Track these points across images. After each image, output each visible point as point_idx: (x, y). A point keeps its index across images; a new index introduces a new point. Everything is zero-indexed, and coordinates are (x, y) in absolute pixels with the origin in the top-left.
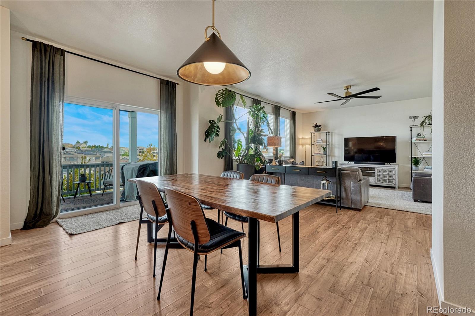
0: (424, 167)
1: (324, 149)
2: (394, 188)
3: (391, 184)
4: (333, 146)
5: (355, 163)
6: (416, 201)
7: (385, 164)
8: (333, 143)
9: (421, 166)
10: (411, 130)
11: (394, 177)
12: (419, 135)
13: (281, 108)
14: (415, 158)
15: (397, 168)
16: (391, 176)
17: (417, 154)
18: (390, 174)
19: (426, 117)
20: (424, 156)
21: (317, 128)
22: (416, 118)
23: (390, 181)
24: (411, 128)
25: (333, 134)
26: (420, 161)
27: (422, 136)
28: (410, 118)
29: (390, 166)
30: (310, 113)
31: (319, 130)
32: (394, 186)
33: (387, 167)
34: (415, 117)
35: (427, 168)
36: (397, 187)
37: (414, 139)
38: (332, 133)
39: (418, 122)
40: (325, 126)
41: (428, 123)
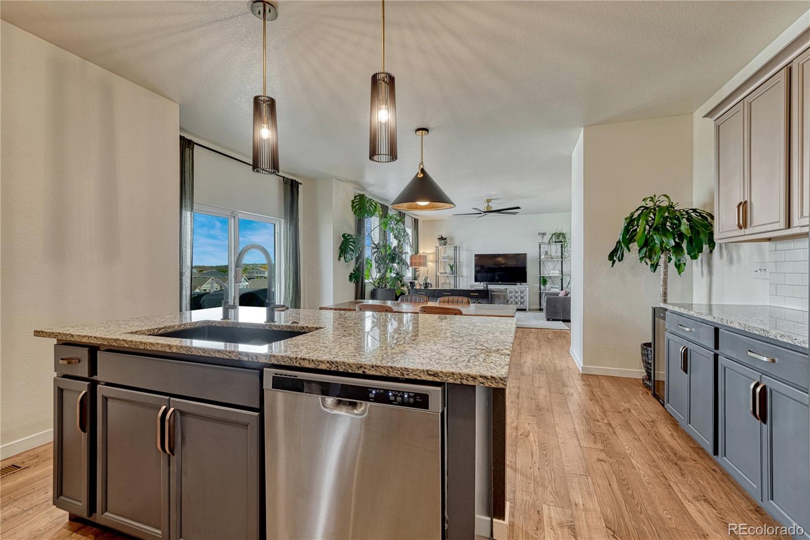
0: (550, 286)
1: (451, 267)
2: (525, 310)
3: (522, 307)
4: (461, 264)
6: (548, 320)
7: (516, 285)
8: (461, 260)
9: (548, 286)
10: (540, 248)
11: (525, 299)
12: (547, 253)
13: (406, 216)
14: (543, 277)
15: (528, 289)
16: (522, 298)
17: (545, 274)
18: (522, 295)
19: (553, 234)
20: (551, 275)
21: (443, 241)
22: (544, 234)
23: (522, 303)
24: (540, 245)
25: (461, 249)
26: (548, 280)
27: (549, 254)
28: (539, 234)
29: (521, 286)
30: (433, 220)
31: (445, 244)
32: (525, 308)
33: (518, 287)
35: (553, 288)
36: (527, 309)
37: (543, 257)
38: (459, 247)
39: (546, 239)
40: (452, 239)
41: (554, 240)
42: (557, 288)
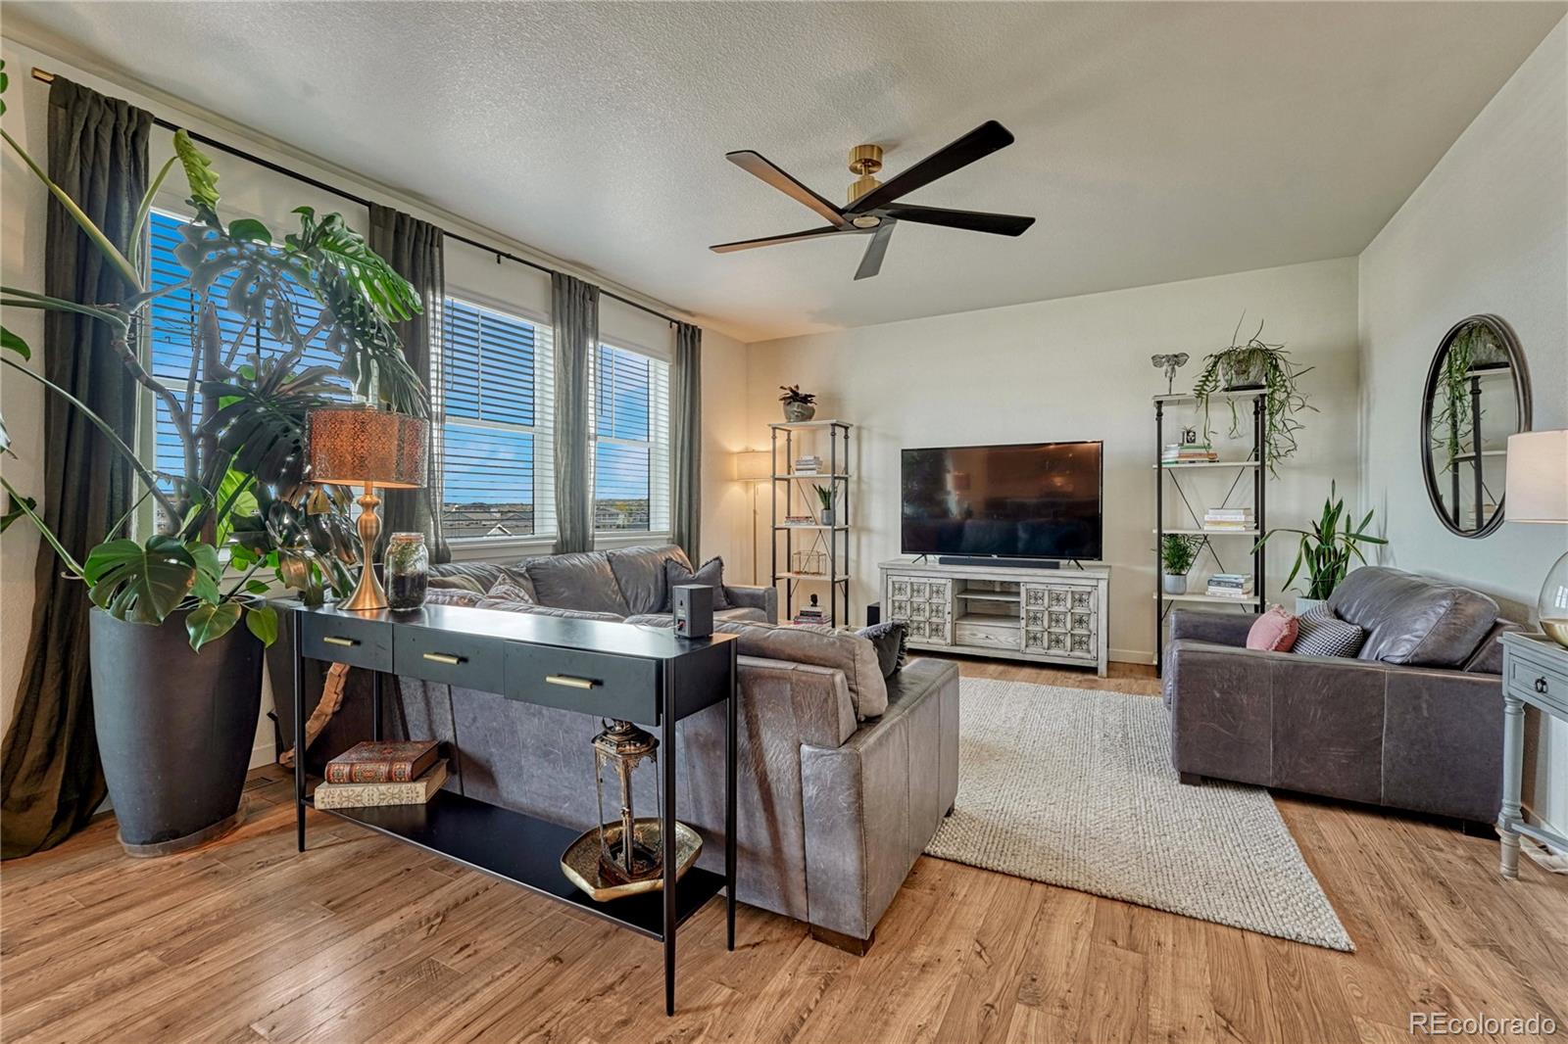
0: (1206, 575)
1: (826, 496)
2: (1094, 670)
3: (1079, 657)
4: (864, 487)
5: (942, 561)
6: (1187, 778)
7: (1056, 566)
8: (864, 473)
9: (1194, 574)
10: (1160, 415)
11: (1092, 626)
12: (1189, 437)
13: (602, 296)
14: (1173, 536)
15: (1103, 585)
16: (1081, 621)
17: (1182, 523)
18: (1078, 610)
19: (1219, 357)
20: (1207, 529)
21: (796, 407)
22: (1177, 360)
23: (1079, 643)
24: (1160, 403)
25: (865, 434)
26: (1193, 550)
27: (1200, 440)
28: (1157, 360)
29: (1079, 573)
30: (777, 340)
31: (807, 416)
32: (1093, 664)
33: (1067, 576)
34: (1176, 356)
35: (1219, 583)
36: (1103, 668)
37: (1170, 455)
38: (859, 428)
39: (1187, 379)
40: (834, 400)
41: (1223, 384)
42: (1238, 585)
